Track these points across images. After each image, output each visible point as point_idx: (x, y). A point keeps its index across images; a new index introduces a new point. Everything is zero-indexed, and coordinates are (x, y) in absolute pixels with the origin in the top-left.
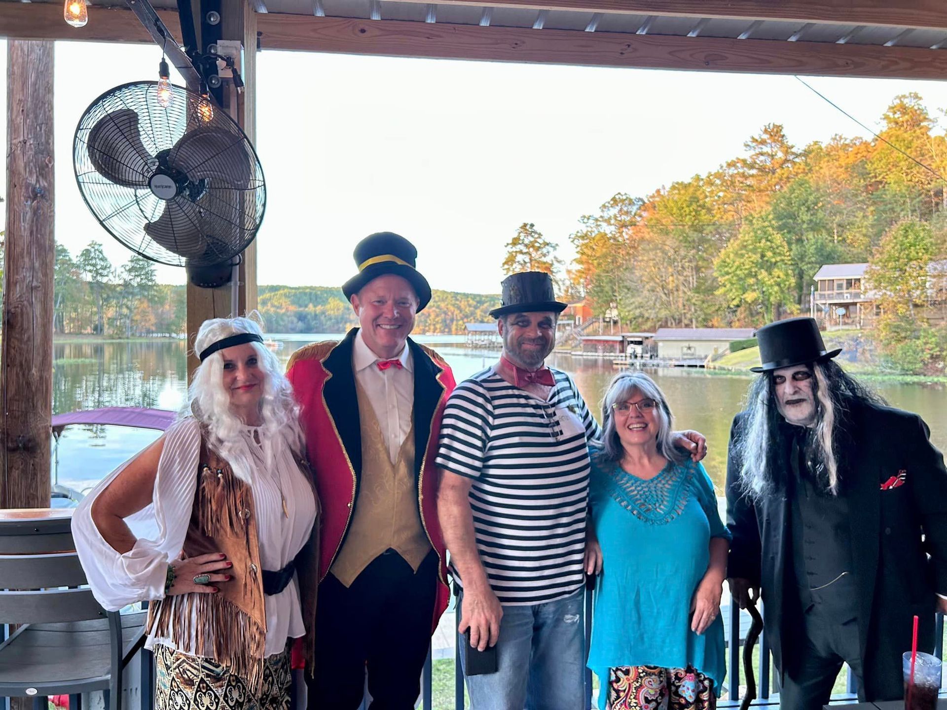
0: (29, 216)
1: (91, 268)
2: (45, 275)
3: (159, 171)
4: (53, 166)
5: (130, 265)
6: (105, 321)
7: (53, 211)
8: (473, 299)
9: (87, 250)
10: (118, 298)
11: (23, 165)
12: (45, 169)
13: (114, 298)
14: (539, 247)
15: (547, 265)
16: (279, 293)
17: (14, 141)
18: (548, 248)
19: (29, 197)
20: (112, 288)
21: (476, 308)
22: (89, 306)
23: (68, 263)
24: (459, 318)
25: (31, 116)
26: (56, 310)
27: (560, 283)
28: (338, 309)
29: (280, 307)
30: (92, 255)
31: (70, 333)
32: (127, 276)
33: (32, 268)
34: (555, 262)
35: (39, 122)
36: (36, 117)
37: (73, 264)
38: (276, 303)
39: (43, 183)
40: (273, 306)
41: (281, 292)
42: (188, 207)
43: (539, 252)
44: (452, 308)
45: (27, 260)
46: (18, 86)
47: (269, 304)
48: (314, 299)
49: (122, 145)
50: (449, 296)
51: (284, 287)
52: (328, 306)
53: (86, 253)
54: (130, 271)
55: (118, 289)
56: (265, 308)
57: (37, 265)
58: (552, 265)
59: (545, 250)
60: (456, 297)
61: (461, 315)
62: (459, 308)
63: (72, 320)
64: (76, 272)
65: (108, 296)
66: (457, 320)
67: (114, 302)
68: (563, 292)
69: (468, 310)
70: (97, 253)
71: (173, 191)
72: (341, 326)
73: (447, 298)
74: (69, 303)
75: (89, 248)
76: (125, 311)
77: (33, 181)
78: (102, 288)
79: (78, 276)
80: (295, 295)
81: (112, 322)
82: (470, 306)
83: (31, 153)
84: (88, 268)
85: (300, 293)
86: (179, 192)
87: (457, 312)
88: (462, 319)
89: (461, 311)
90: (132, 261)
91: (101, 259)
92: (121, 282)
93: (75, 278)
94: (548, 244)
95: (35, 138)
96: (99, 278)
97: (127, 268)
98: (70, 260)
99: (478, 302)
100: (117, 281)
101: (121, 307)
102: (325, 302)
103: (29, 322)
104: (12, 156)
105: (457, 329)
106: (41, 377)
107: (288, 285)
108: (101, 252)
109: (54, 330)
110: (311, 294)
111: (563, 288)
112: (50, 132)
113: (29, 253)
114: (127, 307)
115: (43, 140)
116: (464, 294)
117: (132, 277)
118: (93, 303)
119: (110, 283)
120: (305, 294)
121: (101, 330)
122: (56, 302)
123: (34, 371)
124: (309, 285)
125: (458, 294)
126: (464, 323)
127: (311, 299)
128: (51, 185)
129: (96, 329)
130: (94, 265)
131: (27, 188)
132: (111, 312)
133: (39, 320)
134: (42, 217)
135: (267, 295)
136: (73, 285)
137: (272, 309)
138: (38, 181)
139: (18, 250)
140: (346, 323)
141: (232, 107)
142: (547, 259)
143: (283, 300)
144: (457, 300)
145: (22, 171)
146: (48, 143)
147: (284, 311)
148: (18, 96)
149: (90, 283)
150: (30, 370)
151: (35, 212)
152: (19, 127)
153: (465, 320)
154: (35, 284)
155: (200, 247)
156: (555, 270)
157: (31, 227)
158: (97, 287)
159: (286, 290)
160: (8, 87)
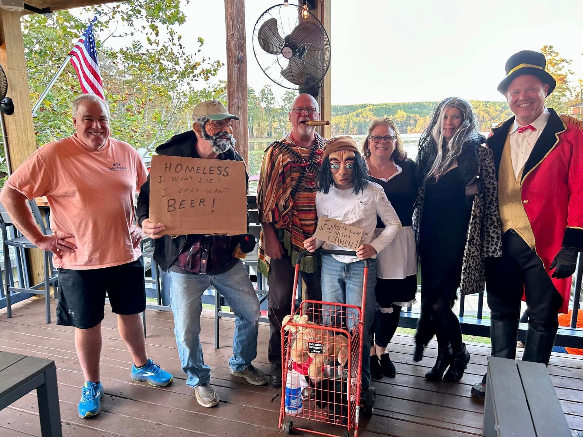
0: (236, 71)
1: (266, 99)
2: (244, 101)
3: (286, 46)
4: (245, 45)
5: (285, 96)
6: (273, 130)
7: (246, 68)
8: (499, 106)
9: (263, 89)
10: (279, 117)
11: (233, 46)
12: (242, 47)
13: (277, 116)
14: (556, 63)
15: (561, 77)
16: (366, 108)
17: (229, 34)
18: (563, 64)
19: (236, 62)
20: (276, 111)
21: (501, 112)
22: (265, 122)
23: (254, 98)
24: (487, 120)
25: (236, 20)
26: (249, 123)
27: (572, 90)
28: (403, 117)
29: (367, 118)
30: (266, 92)
31: (256, 137)
32: (283, 103)
33: (239, 97)
34: (569, 74)
35: (239, 23)
36: (238, 21)
37: (257, 98)
38: (365, 115)
39: (242, 54)
40: (363, 117)
41: (368, 108)
42: (298, 61)
43: (556, 67)
44: (482, 113)
45: (236, 94)
46: (229, 6)
47: (360, 116)
48: (388, 111)
49: (271, 35)
50: (481, 104)
51: (370, 105)
52: (396, 116)
53: (263, 91)
54: (284, 100)
55: (279, 111)
56: (358, 118)
57: (240, 96)
58: (566, 76)
59: (560, 66)
60: (486, 105)
61: (489, 118)
62: (488, 113)
63: (257, 129)
64: (258, 103)
65: (274, 116)
66: (486, 121)
67: (277, 119)
68: (574, 97)
69: (495, 114)
70: (268, 91)
71: (291, 54)
72: (404, 128)
73: (479, 105)
74: (255, 120)
75: (265, 88)
76: (282, 124)
77: (238, 54)
78: (271, 111)
79: (259, 105)
80: (376, 110)
81: (276, 130)
82: (496, 111)
83: (236, 39)
84: (264, 100)
85: (379, 108)
86: (294, 55)
87: (486, 115)
88: (490, 120)
89: (489, 115)
90: (285, 94)
91: (270, 94)
92: (281, 107)
93: (258, 106)
94: (563, 61)
95: (238, 32)
96: (269, 105)
97: (283, 98)
98: (255, 96)
99: (503, 108)
100: (277, 107)
101: (280, 122)
102: (395, 113)
103: (238, 124)
104: (228, 42)
105: (485, 128)
106: (244, 151)
107: (373, 103)
108: (270, 90)
109: (249, 135)
110: (386, 108)
111: (574, 94)
112: (244, 28)
113: (237, 90)
114: (283, 121)
115: (241, 32)
116: (493, 103)
117: (285, 104)
118: (267, 120)
119: (275, 107)
120: (383, 108)
121: (271, 135)
122: (249, 120)
123: (241, 147)
124: (385, 103)
125: (488, 102)
126: (491, 123)
127: (386, 112)
128: (245, 55)
129: (268, 135)
130: (267, 98)
131: (235, 58)
132: (276, 125)
133: (242, 123)
134: (242, 72)
135: (359, 111)
136: (257, 110)
137: (362, 119)
138: (239, 53)
139: (233, 89)
140: (407, 126)
141: (318, 8)
142: (563, 72)
143: (369, 113)
144: (487, 107)
145: (233, 49)
146: (243, 33)
147: (369, 120)
148: (230, 11)
149: (265, 108)
150: (239, 147)
151: (239, 69)
152: (230, 27)
153: (492, 121)
154: (240, 105)
155: (304, 79)
156: (568, 80)
157: (238, 77)
158: (269, 110)
159: (371, 107)
160: (225, 7)
